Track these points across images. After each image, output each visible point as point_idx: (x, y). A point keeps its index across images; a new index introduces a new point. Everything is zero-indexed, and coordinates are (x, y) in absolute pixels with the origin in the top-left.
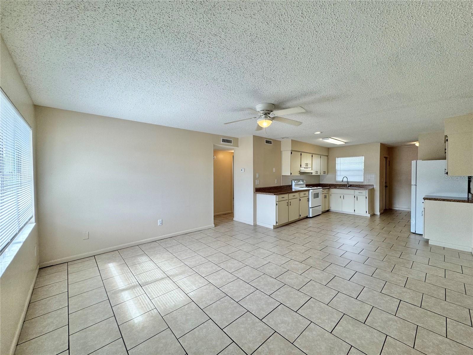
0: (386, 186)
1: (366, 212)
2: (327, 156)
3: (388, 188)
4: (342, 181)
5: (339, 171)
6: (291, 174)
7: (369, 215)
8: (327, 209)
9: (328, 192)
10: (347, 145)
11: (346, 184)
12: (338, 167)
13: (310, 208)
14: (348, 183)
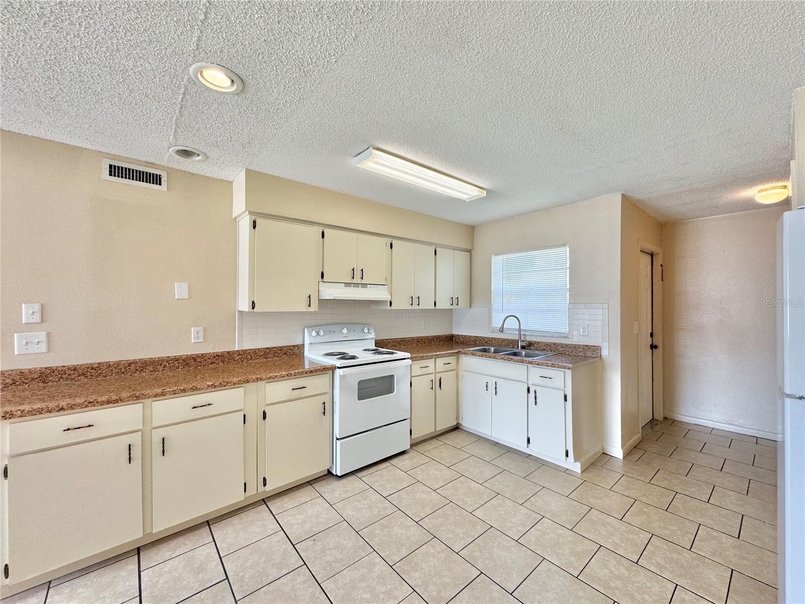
0: (653, 347)
1: (567, 455)
2: (470, 251)
3: (658, 352)
4: (502, 330)
5: (499, 296)
7: (577, 468)
8: (447, 423)
9: (452, 366)
11: (517, 338)
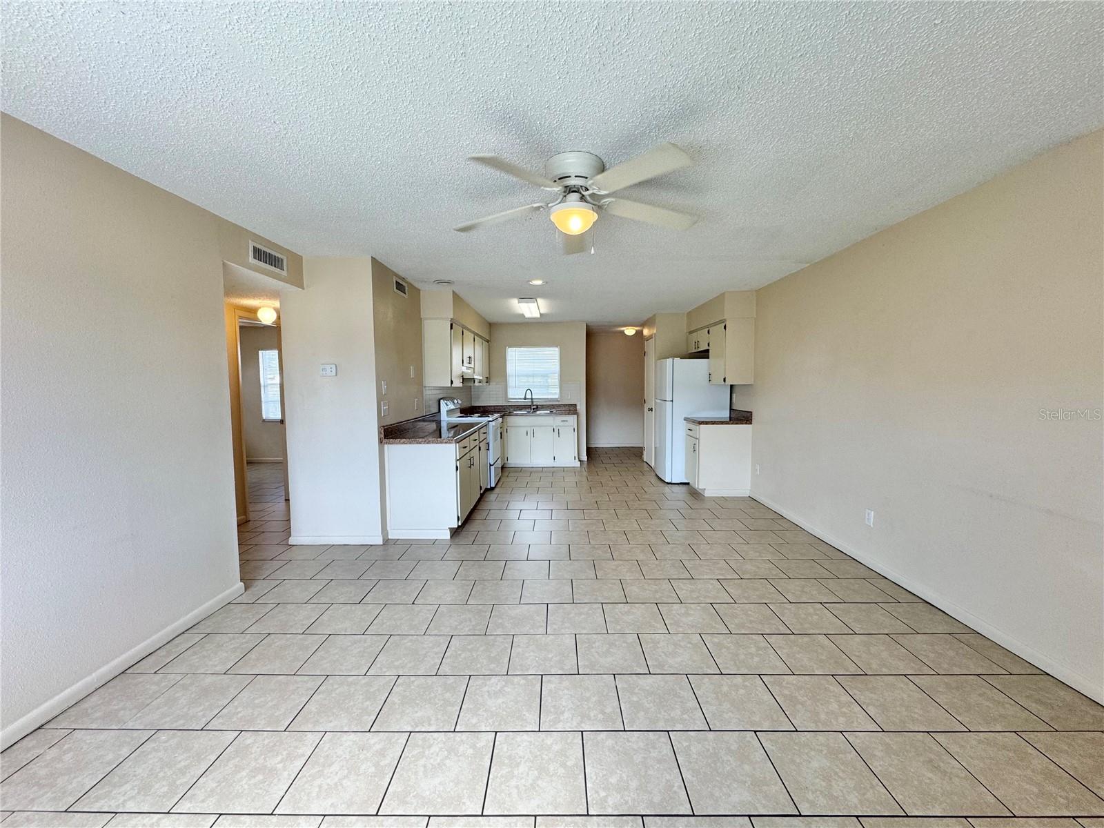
1: (575, 459)
2: (488, 341)
4: (525, 399)
5: (513, 376)
6: (452, 382)
10: (543, 320)
11: (530, 404)
12: (511, 368)
13: (490, 465)
14: (532, 402)
